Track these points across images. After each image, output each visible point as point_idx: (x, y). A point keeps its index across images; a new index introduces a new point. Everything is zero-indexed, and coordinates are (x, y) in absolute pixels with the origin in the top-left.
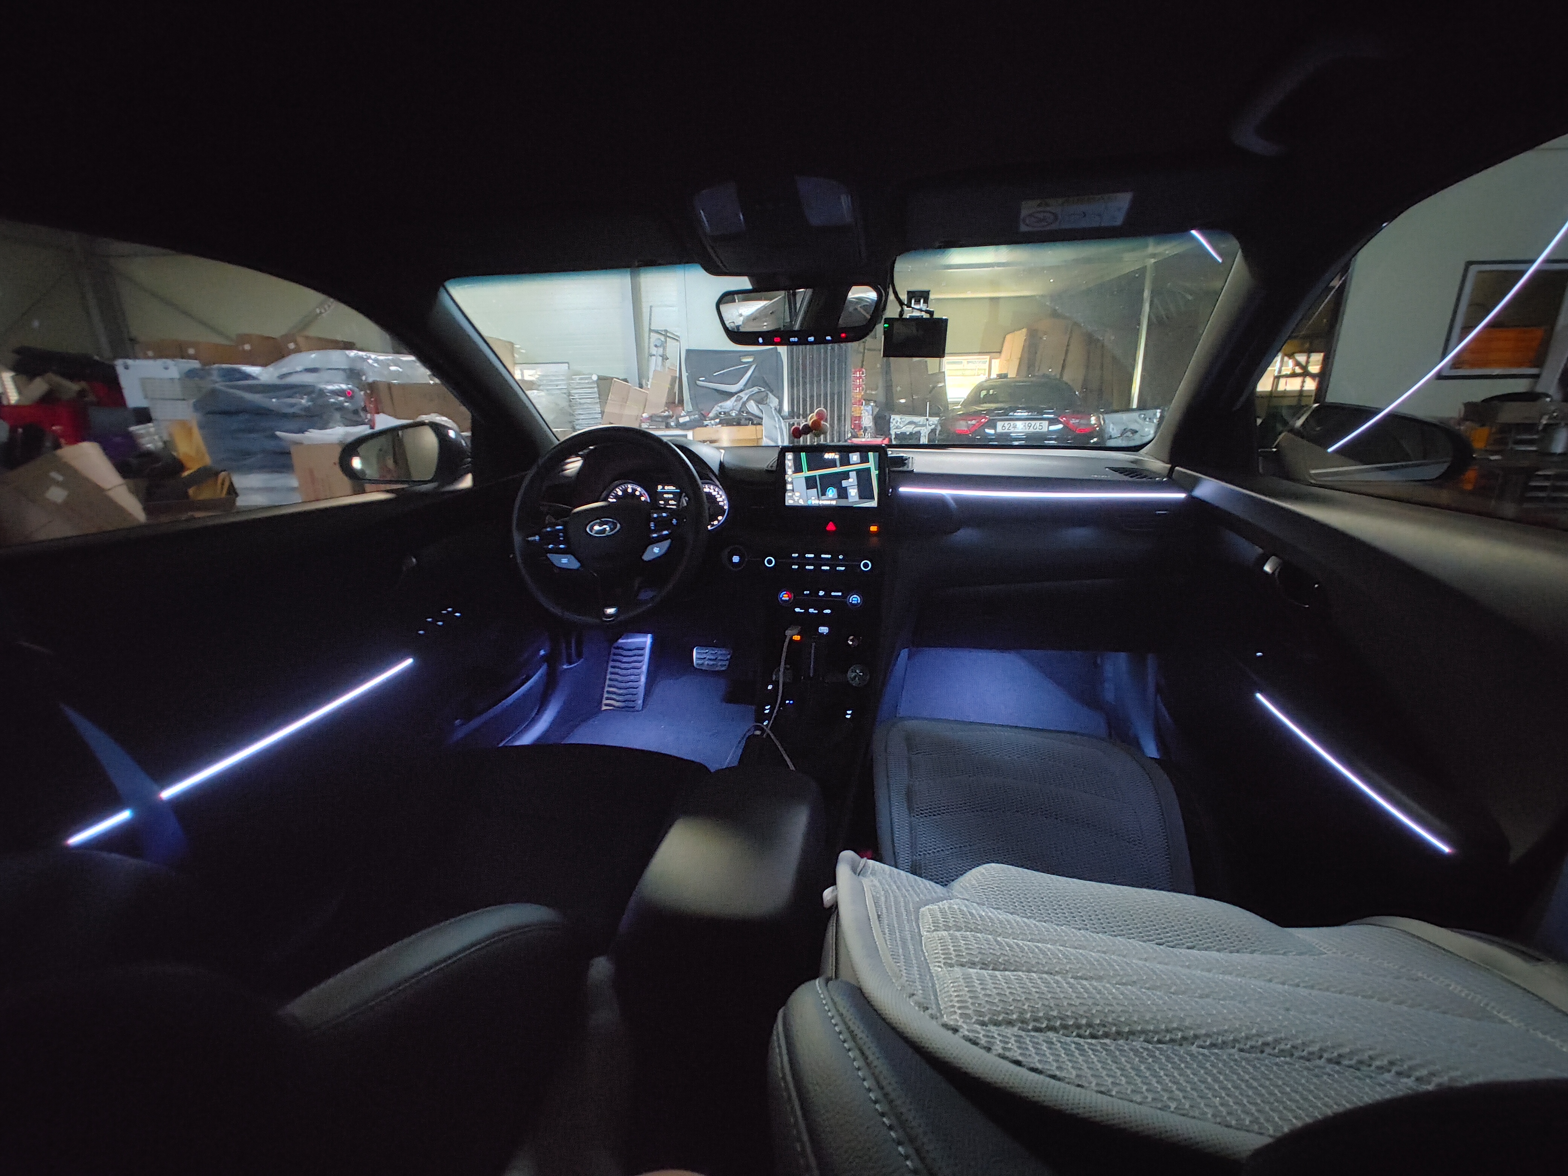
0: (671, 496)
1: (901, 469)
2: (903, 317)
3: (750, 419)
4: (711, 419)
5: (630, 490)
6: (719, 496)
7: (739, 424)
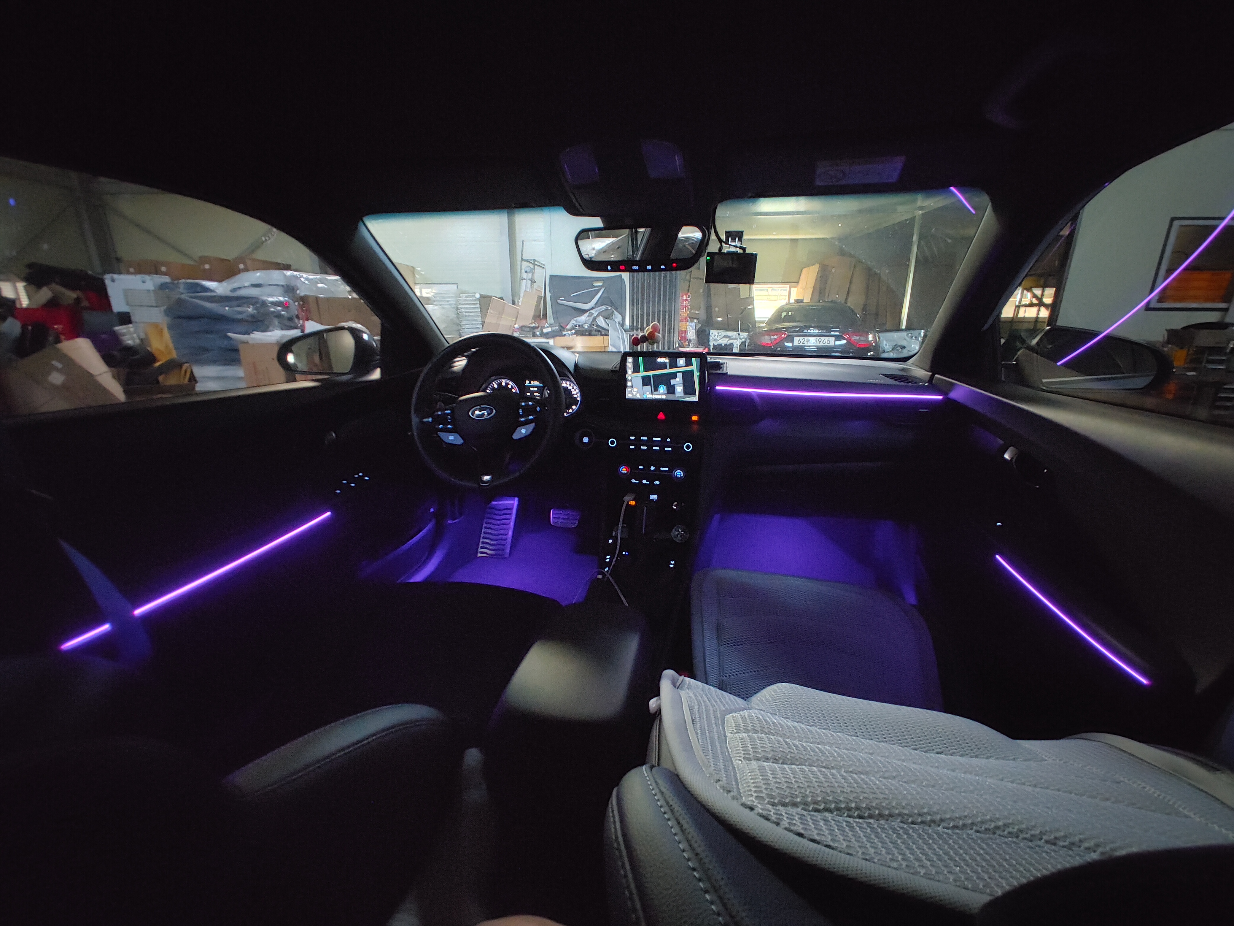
0: (536, 389)
1: (718, 371)
2: (722, 251)
3: (599, 331)
4: (568, 330)
5: (504, 384)
6: (573, 390)
7: (590, 335)
